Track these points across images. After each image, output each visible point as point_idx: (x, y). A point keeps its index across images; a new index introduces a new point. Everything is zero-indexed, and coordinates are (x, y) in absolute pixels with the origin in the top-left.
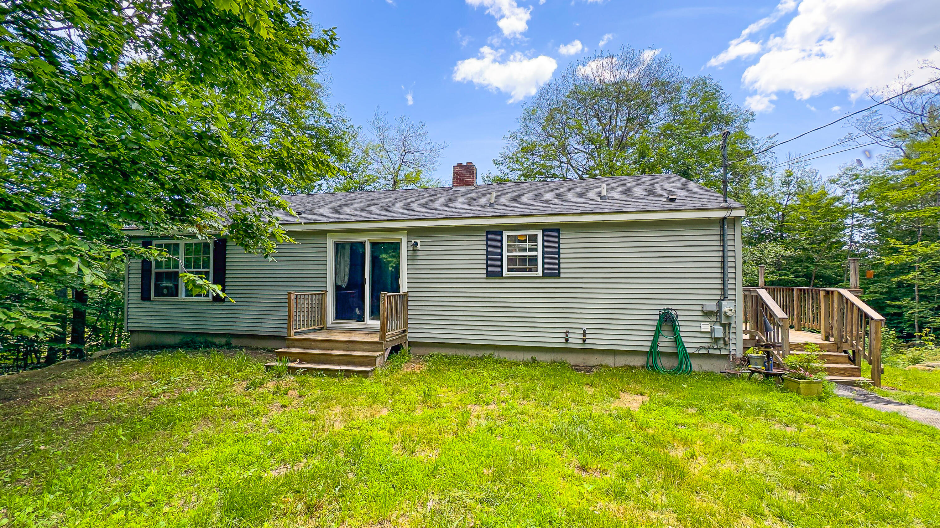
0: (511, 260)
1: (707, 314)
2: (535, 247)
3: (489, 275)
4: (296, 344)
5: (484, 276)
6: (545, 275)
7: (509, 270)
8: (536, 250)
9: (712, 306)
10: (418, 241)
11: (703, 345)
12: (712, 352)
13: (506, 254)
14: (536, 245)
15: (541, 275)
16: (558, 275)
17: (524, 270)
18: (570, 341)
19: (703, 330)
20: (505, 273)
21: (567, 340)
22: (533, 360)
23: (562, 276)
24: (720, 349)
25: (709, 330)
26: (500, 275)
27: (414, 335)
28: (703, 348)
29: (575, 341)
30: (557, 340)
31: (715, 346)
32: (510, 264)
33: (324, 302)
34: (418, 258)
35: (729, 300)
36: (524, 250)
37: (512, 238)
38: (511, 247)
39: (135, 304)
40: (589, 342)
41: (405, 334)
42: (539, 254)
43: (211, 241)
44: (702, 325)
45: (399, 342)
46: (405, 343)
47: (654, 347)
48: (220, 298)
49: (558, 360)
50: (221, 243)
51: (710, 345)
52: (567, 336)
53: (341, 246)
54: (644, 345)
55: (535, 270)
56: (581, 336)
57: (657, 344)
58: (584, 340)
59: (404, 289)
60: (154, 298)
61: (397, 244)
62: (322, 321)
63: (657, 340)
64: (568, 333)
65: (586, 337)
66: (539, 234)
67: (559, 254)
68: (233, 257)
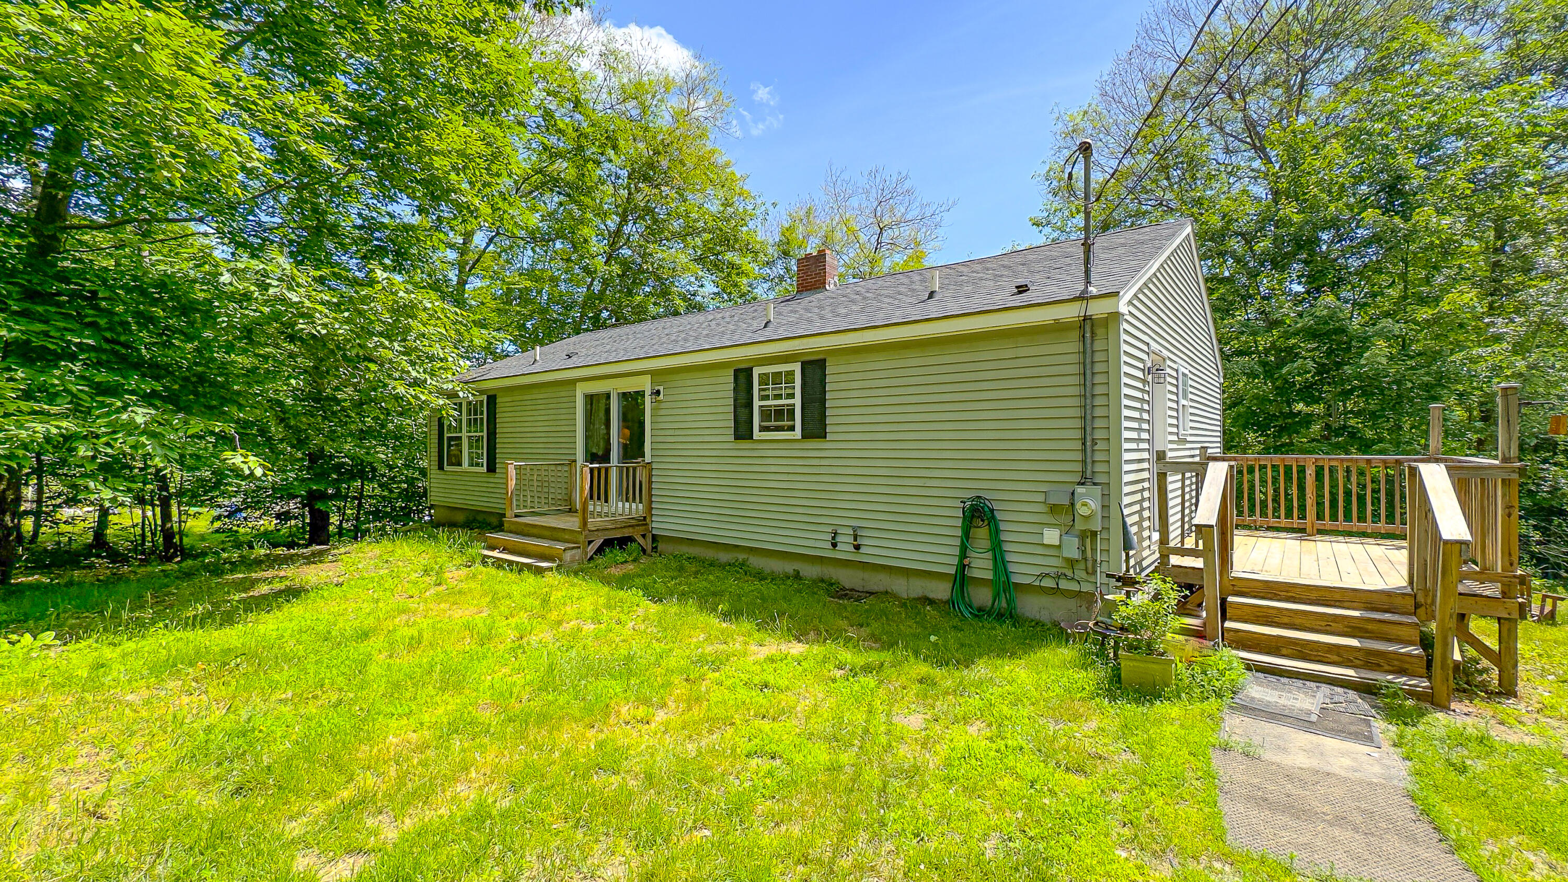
0: (766, 414)
1: (1054, 509)
2: (790, 391)
3: (738, 437)
4: (512, 528)
5: (732, 438)
6: (806, 436)
7: (763, 429)
8: (792, 396)
9: (1062, 495)
10: (661, 388)
11: (1047, 570)
12: (1064, 585)
13: (757, 403)
14: (794, 388)
15: (800, 436)
16: (822, 435)
17: (778, 429)
18: (840, 547)
19: (1046, 541)
20: (756, 433)
21: (834, 545)
22: (798, 576)
23: (829, 437)
24: (1078, 581)
25: (1058, 543)
26: (749, 437)
27: (659, 525)
28: (1047, 575)
29: (845, 550)
30: (822, 547)
31: (1070, 575)
32: (762, 419)
33: (572, 475)
34: (662, 412)
35: (1095, 484)
36: (778, 397)
37: (764, 379)
38: (763, 393)
39: (434, 472)
40: (863, 550)
41: (643, 521)
42: (797, 401)
43: (485, 398)
44: (1045, 532)
45: (627, 533)
46: (644, 536)
47: (962, 567)
48: (491, 468)
49: (826, 578)
50: (492, 400)
51: (1060, 571)
52: (833, 538)
53: (590, 399)
54: (947, 563)
55: (792, 428)
56: (851, 540)
57: (966, 562)
58: (857, 547)
59: (648, 458)
60: (446, 467)
61: (641, 394)
62: (569, 500)
63: (964, 554)
64: (835, 533)
65: (859, 542)
66: (797, 368)
67: (824, 401)
68: (502, 417)
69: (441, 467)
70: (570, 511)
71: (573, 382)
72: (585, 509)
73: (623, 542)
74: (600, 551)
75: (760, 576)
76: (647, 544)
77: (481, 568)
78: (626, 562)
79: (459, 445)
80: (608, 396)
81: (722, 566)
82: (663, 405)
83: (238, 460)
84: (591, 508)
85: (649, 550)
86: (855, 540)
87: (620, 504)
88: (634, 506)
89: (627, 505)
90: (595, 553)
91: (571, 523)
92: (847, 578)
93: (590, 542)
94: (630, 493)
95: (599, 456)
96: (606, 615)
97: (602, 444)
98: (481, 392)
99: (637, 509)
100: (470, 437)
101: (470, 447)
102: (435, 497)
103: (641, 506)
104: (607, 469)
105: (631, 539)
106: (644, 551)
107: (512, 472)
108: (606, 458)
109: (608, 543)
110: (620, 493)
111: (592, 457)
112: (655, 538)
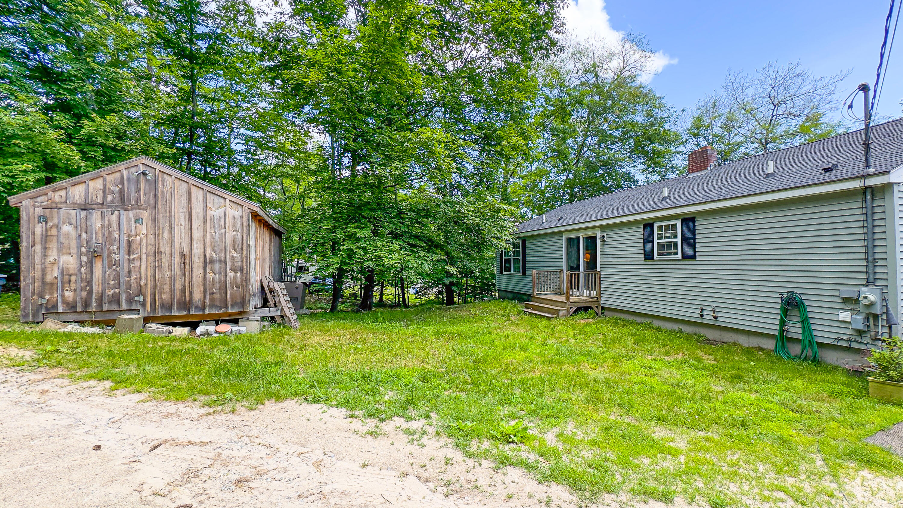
0: (661, 246)
1: (846, 300)
2: (675, 235)
3: (646, 259)
4: (535, 300)
5: (643, 259)
6: (684, 258)
7: (659, 254)
8: (676, 237)
9: (850, 292)
10: (605, 234)
11: (842, 336)
12: (854, 345)
13: (656, 241)
14: (677, 233)
15: (680, 258)
16: (693, 257)
17: (668, 254)
18: (705, 317)
19: (841, 319)
20: (656, 256)
21: (702, 316)
22: (681, 331)
23: (698, 258)
24: (866, 344)
25: (849, 320)
26: (652, 258)
27: (605, 302)
28: (842, 339)
29: (708, 318)
30: (694, 316)
31: (859, 340)
32: (659, 249)
33: (561, 277)
34: (606, 246)
35: (876, 286)
36: (668, 237)
37: (660, 228)
38: (659, 236)
39: (499, 276)
40: (719, 319)
41: (597, 300)
42: (679, 240)
43: (521, 241)
44: (840, 314)
45: (588, 305)
46: (597, 307)
47: (782, 331)
48: (524, 274)
49: (698, 333)
50: (524, 242)
51: (852, 337)
52: (701, 312)
53: (570, 240)
54: (774, 329)
55: (676, 254)
56: (711, 313)
57: (785, 328)
58: (716, 317)
59: (599, 269)
60: (504, 273)
61: (595, 238)
62: (560, 289)
63: (783, 323)
64: (702, 310)
65: (717, 314)
66: (679, 223)
67: (694, 239)
68: (528, 249)
69: (502, 273)
70: (561, 294)
71: (561, 233)
72: (568, 293)
73: (586, 309)
74: (576, 312)
75: (659, 330)
76: (599, 311)
77: (523, 316)
78: (588, 318)
79: (510, 264)
80: (578, 239)
81: (638, 324)
82: (606, 243)
83: (449, 269)
84: (571, 293)
85: (600, 314)
86: (714, 313)
87: (585, 291)
88: (592, 292)
89: (588, 292)
90: (574, 313)
91: (563, 299)
92: (710, 334)
93: (571, 308)
94: (589, 285)
95: (574, 268)
96: (579, 337)
97: (576, 262)
98: (518, 238)
99: (594, 294)
100: (514, 259)
101: (514, 263)
102: (499, 286)
103: (595, 293)
104: (579, 274)
105: (591, 308)
106: (597, 314)
107: (535, 274)
108: (578, 268)
109: (579, 309)
110: (584, 286)
111: (571, 268)
112: (603, 308)
